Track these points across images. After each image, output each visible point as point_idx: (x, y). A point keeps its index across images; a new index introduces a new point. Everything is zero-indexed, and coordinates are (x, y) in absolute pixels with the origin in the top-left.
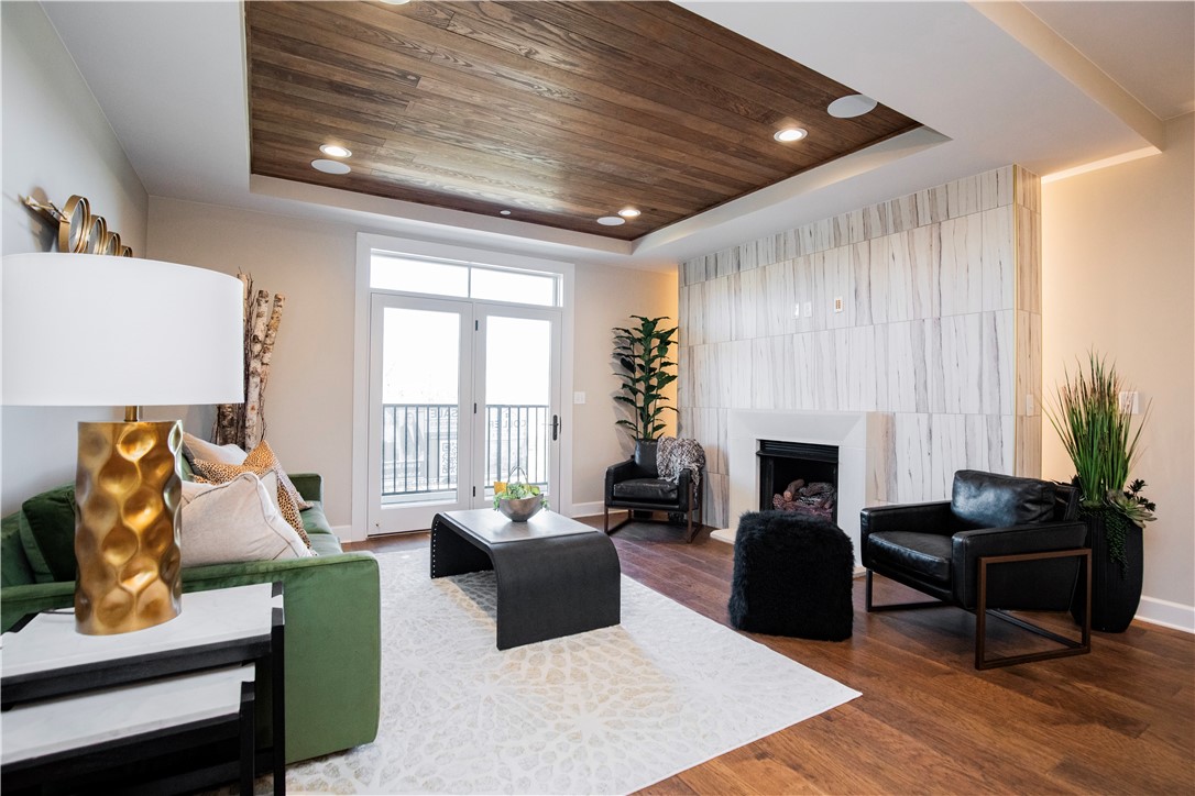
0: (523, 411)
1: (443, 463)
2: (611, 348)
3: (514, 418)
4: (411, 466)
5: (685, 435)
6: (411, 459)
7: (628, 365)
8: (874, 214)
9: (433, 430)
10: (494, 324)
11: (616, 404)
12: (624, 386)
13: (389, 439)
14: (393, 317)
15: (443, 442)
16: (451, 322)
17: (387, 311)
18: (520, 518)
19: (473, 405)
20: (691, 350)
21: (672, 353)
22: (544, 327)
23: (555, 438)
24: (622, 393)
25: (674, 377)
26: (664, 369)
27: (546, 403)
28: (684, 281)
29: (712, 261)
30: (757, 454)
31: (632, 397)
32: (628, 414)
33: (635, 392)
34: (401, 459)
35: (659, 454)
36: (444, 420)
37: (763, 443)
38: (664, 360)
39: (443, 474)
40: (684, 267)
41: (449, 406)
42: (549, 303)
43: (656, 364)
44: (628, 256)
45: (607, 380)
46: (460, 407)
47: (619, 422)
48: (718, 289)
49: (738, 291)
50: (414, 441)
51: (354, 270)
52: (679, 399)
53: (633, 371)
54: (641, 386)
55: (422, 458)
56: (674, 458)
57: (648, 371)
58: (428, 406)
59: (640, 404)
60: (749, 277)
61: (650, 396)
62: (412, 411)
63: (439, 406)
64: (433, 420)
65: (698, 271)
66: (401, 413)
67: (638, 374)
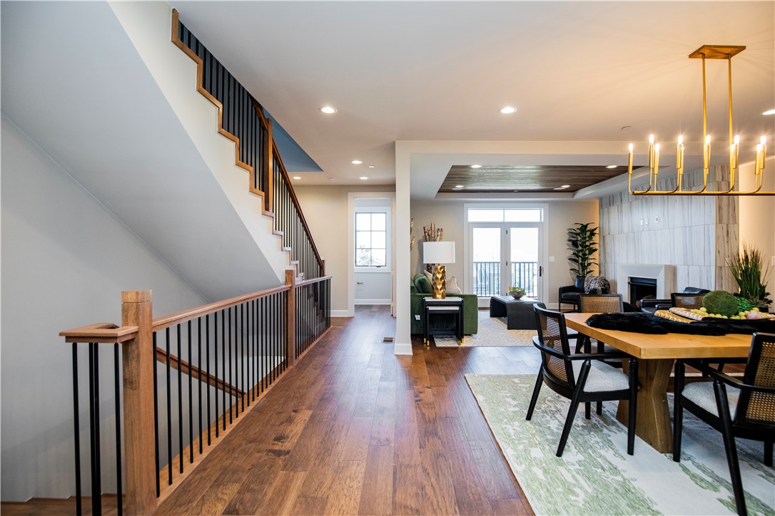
0: (531, 265)
1: (496, 286)
2: (567, 237)
3: (527, 267)
4: (483, 286)
5: (602, 275)
6: (483, 284)
7: (575, 244)
8: (669, 181)
9: (492, 272)
10: (513, 231)
11: (570, 261)
12: (574, 254)
13: (475, 275)
14: (476, 231)
15: (496, 277)
16: (498, 231)
17: (474, 229)
18: (517, 297)
19: (506, 263)
20: (604, 237)
21: (596, 239)
22: (536, 230)
23: (540, 275)
24: (573, 257)
25: (596, 250)
26: (591, 246)
27: (537, 261)
28: (601, 206)
29: (611, 198)
30: (629, 283)
31: (577, 259)
32: (576, 266)
33: (578, 256)
34: (479, 283)
35: (585, 283)
36: (496, 268)
37: (632, 278)
38: (591, 242)
39: (496, 290)
40: (601, 199)
41: (498, 263)
42: (538, 220)
43: (588, 243)
44: (571, 199)
45: (566, 251)
46: (501, 262)
47: (571, 269)
48: (614, 211)
49: (621, 212)
50: (484, 277)
51: (463, 216)
52: (600, 259)
53: (577, 247)
54: (580, 254)
55: (487, 283)
56: (592, 285)
57: (584, 246)
58: (490, 263)
59: (580, 262)
60: (625, 205)
61: (584, 259)
62: (483, 265)
63: (494, 263)
64: (492, 268)
65: (606, 202)
66: (479, 265)
67: (580, 248)
